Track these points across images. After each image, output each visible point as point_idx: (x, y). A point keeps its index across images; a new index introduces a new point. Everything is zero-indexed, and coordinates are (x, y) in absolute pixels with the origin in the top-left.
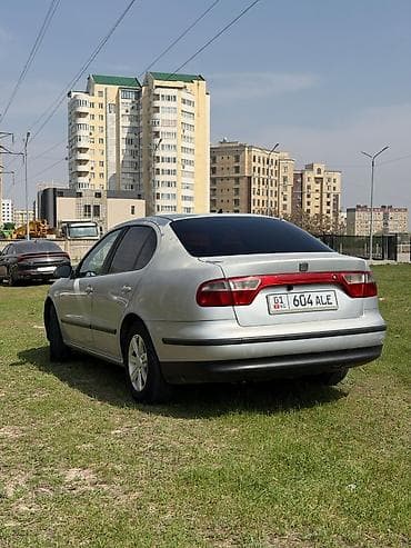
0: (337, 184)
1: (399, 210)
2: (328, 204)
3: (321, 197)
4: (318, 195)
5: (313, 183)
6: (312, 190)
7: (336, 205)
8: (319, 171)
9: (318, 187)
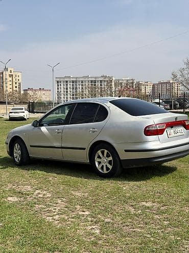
0: (20, 78)
1: (47, 90)
2: (16, 87)
3: (12, 84)
4: (11, 83)
5: (8, 77)
6: (8, 80)
7: (19, 88)
8: (11, 71)
9: (11, 79)
